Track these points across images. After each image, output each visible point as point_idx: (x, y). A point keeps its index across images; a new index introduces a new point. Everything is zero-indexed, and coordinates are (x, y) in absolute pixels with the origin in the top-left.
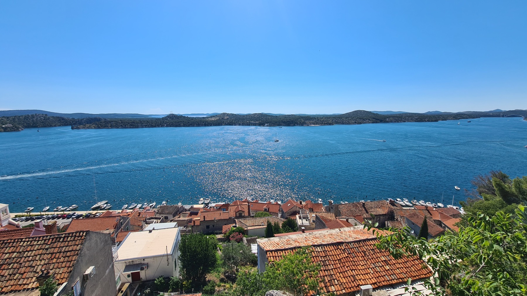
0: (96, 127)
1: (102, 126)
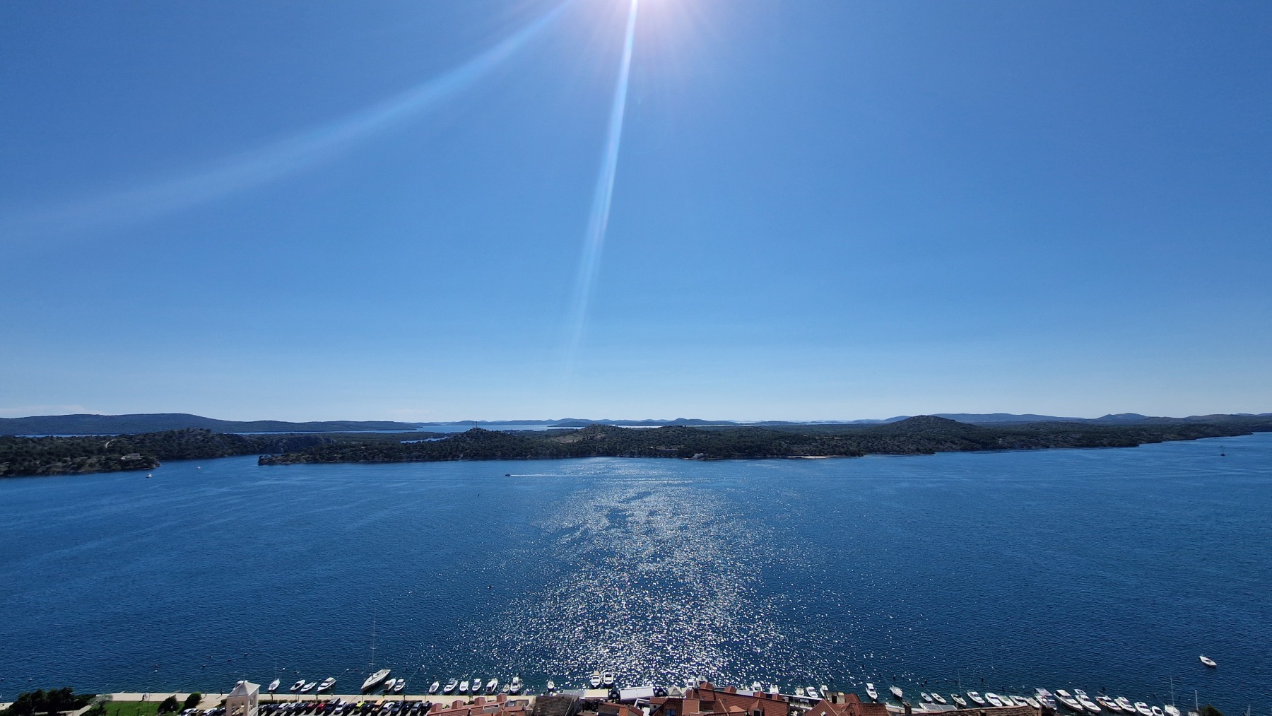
0: (309, 459)
1: (322, 459)
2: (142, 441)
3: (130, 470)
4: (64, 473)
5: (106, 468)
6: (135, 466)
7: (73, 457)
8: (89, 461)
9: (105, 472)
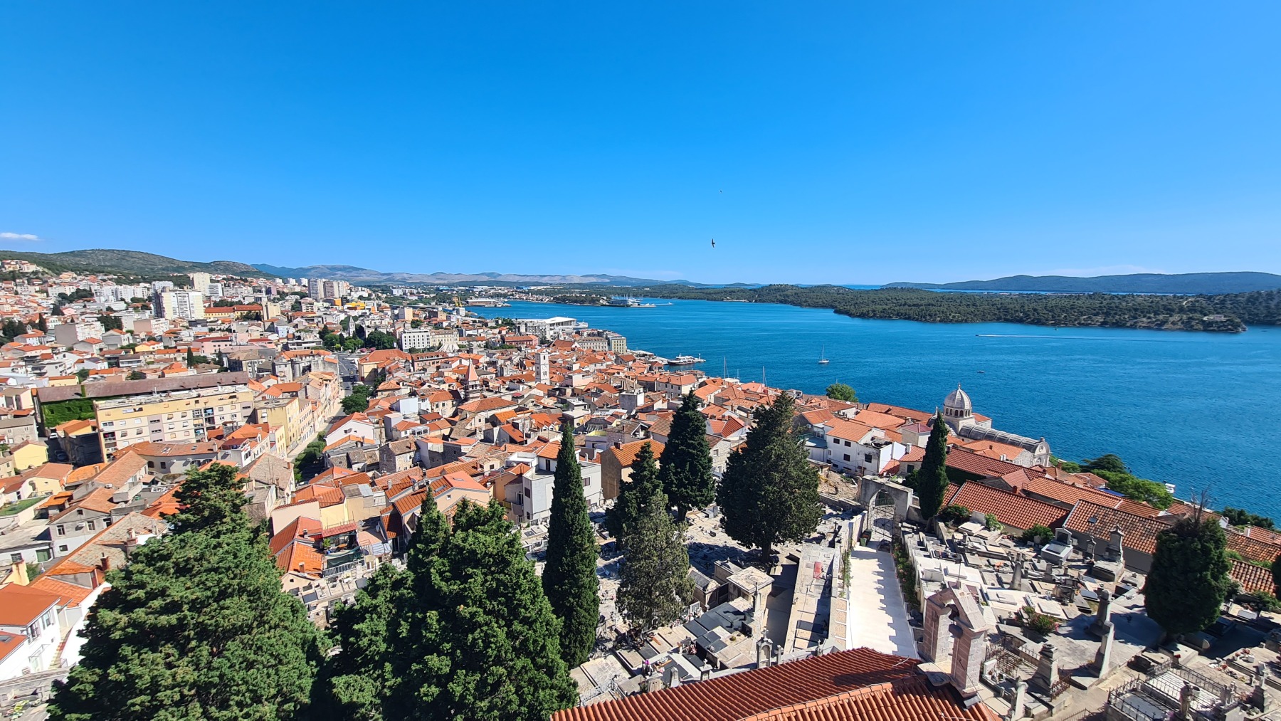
2: (1223, 302)
3: (1214, 331)
4: (1148, 328)
5: (1188, 327)
6: (1219, 327)
7: (1156, 314)
8: (1171, 319)
9: (1187, 330)
